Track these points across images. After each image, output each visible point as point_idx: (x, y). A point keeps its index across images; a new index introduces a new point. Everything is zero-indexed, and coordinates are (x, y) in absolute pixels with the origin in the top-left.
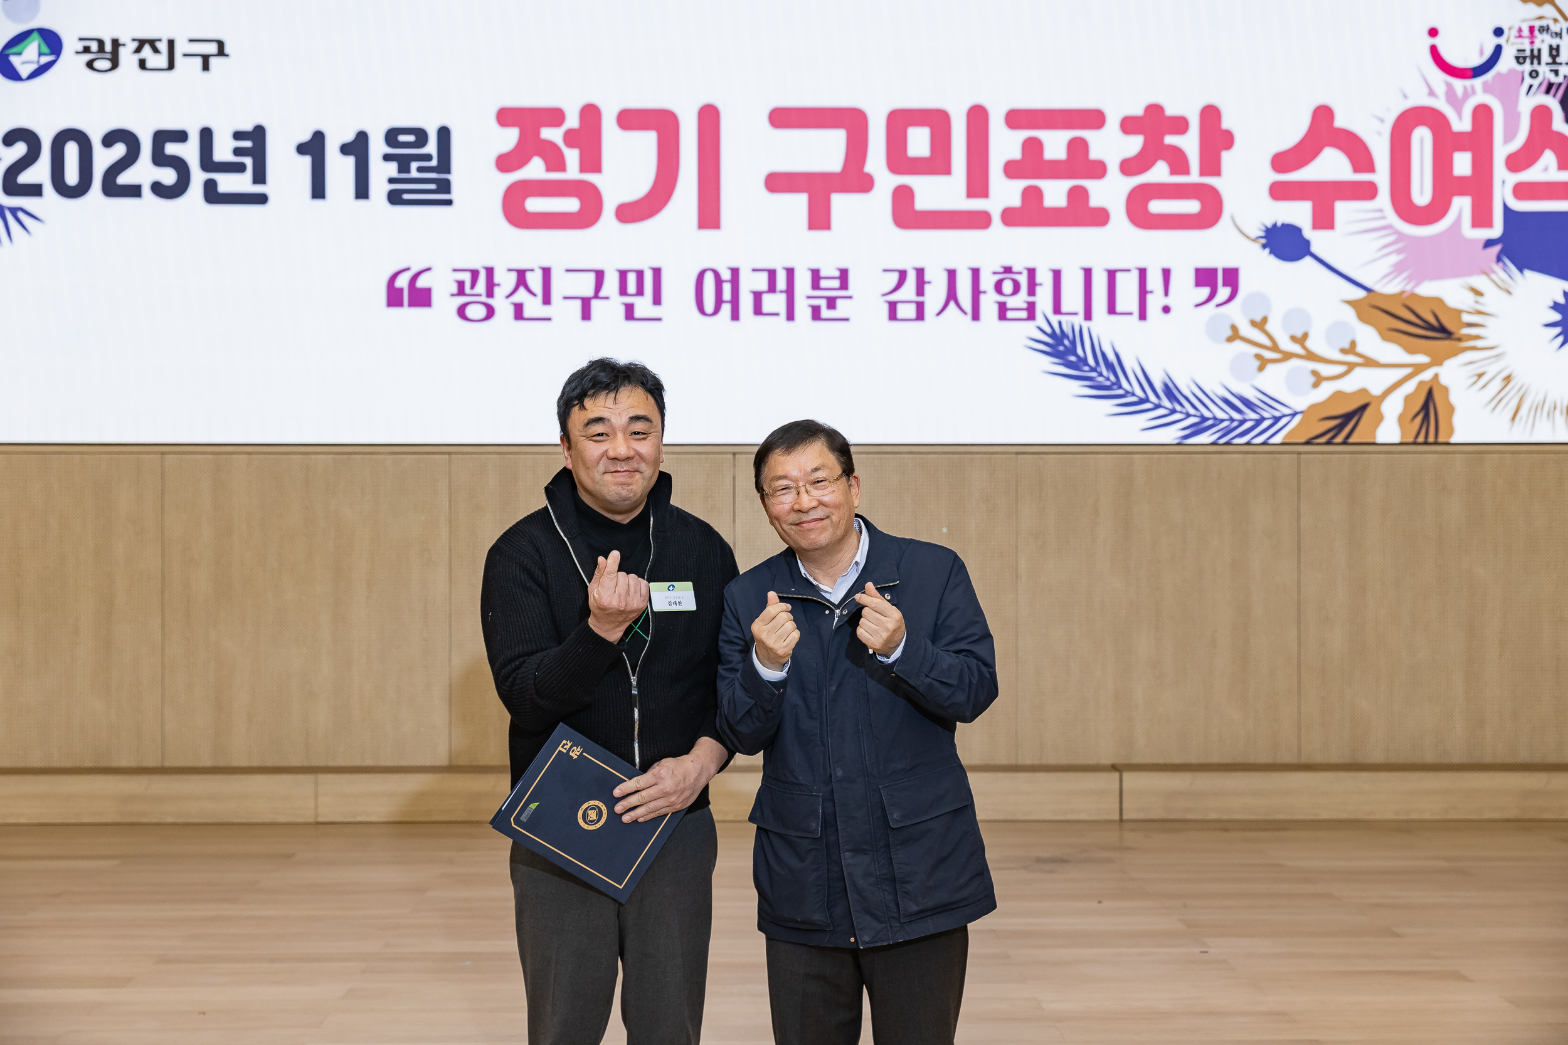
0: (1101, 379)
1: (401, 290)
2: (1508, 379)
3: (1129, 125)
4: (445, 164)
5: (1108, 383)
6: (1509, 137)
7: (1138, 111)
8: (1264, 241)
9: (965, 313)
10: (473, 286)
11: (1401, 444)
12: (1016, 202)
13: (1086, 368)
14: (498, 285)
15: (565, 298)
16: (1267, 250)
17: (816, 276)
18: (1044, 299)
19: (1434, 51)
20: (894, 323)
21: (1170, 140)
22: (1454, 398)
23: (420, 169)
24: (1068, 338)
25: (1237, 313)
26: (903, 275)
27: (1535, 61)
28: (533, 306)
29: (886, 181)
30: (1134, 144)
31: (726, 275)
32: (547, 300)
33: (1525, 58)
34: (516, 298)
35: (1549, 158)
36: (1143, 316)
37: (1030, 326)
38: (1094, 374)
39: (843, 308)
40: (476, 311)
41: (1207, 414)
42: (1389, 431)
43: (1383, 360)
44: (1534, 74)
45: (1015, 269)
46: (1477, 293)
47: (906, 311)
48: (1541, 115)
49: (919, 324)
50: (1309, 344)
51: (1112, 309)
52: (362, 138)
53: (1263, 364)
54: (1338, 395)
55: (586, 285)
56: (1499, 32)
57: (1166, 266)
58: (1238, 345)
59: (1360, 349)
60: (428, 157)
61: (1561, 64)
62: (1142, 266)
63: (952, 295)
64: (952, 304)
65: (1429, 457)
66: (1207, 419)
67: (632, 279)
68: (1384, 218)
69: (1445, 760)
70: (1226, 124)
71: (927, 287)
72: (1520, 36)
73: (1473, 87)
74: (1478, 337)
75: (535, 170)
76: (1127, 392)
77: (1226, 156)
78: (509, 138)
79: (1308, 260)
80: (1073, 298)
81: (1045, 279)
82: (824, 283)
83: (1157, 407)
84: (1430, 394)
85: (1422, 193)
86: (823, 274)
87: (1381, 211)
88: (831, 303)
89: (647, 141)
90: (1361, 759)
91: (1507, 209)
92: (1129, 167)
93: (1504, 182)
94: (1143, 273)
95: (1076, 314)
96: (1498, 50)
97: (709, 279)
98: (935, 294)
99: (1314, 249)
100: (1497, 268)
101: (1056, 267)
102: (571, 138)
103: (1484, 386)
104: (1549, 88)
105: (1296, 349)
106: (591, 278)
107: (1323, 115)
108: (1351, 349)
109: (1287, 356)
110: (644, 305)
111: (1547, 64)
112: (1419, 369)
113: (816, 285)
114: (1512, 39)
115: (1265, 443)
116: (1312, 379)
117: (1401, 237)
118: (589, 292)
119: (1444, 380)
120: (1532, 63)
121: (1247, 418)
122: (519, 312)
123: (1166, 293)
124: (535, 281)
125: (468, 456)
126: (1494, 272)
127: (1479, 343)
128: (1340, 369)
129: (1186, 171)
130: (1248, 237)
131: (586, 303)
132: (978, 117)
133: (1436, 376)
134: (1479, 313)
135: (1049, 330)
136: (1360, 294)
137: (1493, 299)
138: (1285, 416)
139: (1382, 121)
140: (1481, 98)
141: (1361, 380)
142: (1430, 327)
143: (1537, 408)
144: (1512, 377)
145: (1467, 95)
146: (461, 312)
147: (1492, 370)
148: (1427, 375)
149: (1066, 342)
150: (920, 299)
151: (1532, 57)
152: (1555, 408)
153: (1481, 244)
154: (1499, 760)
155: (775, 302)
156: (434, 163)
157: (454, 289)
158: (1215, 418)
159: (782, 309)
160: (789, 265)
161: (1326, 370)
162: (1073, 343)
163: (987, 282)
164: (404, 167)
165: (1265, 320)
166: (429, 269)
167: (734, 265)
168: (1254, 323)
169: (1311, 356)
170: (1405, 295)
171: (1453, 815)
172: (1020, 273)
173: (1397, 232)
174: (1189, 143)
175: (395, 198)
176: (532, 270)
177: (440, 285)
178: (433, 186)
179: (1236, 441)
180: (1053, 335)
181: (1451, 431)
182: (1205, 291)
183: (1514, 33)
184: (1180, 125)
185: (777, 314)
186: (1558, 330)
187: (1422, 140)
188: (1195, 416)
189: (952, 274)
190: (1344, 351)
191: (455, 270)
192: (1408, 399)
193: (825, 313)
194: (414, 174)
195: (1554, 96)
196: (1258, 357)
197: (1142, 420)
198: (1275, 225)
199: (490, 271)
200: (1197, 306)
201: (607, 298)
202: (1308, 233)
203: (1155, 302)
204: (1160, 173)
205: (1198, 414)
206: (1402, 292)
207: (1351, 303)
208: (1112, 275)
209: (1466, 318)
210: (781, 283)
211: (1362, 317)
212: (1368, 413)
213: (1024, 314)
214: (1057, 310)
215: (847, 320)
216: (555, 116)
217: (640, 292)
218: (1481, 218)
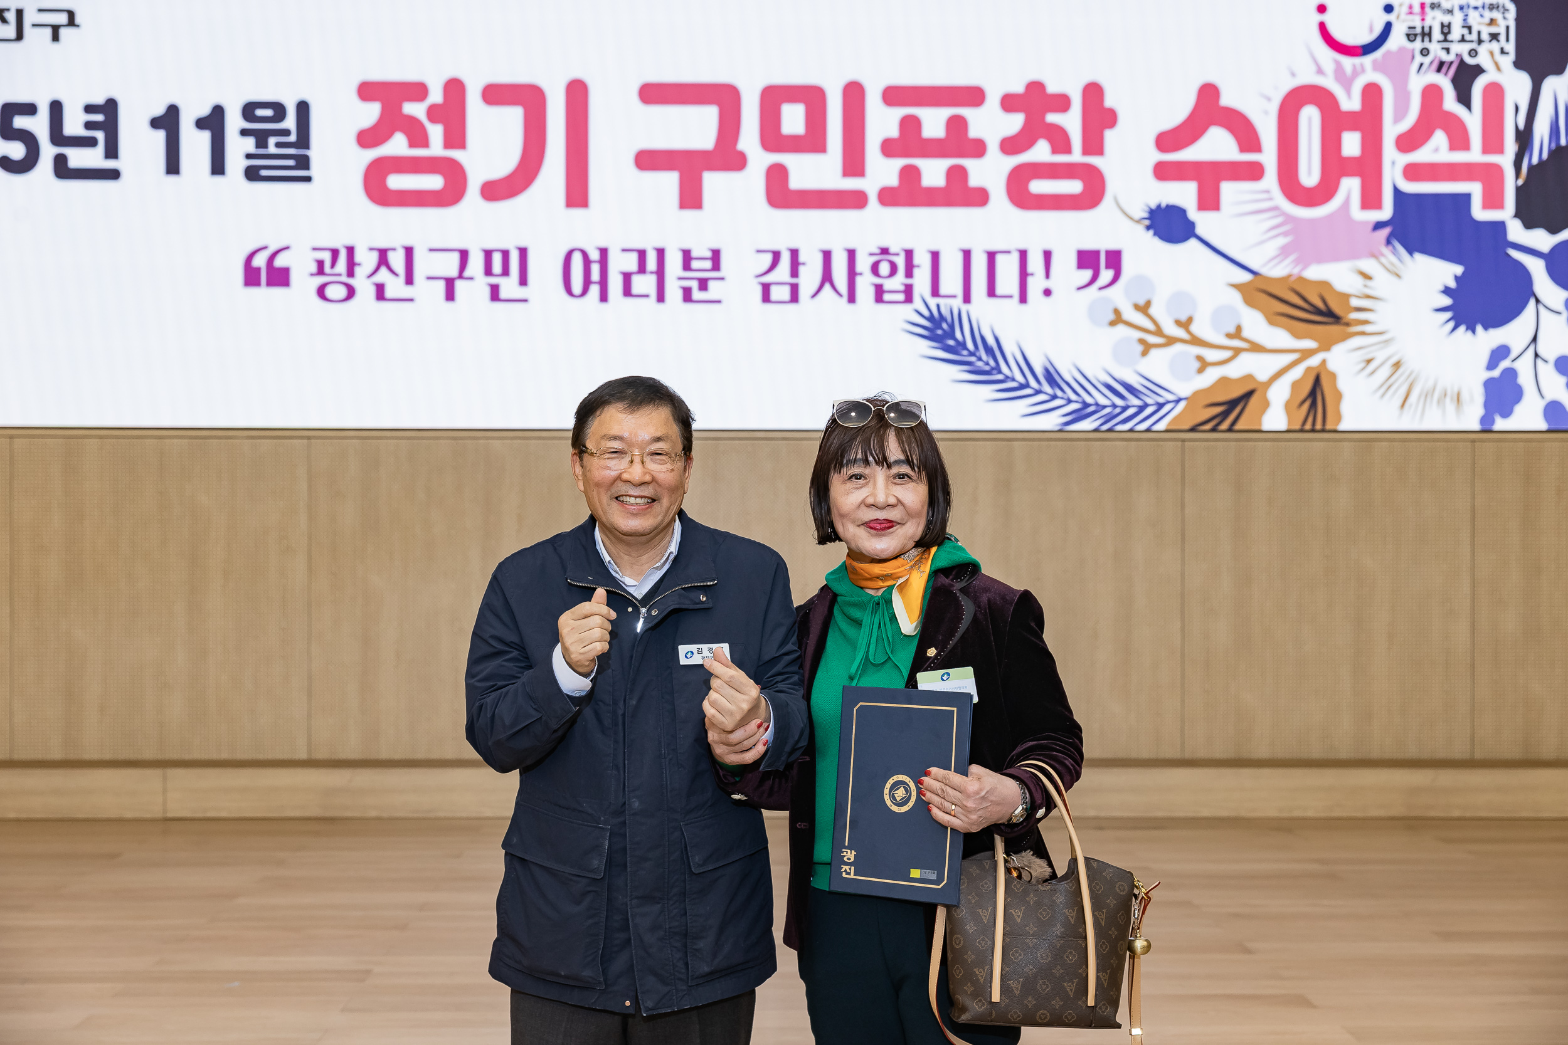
0: (980, 364)
1: (259, 269)
2: (1397, 365)
3: (1009, 103)
4: (304, 140)
5: (987, 368)
6: (1398, 117)
7: (1019, 88)
8: (1147, 222)
9: (840, 295)
10: (333, 265)
11: (1288, 431)
12: (893, 181)
13: (965, 352)
14: (359, 264)
15: (429, 278)
16: (1151, 232)
17: (687, 257)
18: (921, 281)
19: (1322, 27)
20: (768, 306)
21: (1052, 118)
22: (1342, 384)
23: (278, 145)
24: (946, 321)
25: (1120, 296)
26: (776, 256)
27: (1427, 39)
28: (395, 286)
29: (759, 160)
30: (1015, 122)
31: (595, 255)
32: (409, 280)
33: (1415, 35)
34: (378, 278)
35: (1439, 138)
36: (1023, 299)
37: (908, 308)
38: (973, 359)
39: (715, 289)
40: (336, 292)
41: (1089, 400)
42: (1275, 419)
43: (1269, 345)
44: (1425, 52)
45: (892, 250)
46: (1367, 277)
47: (780, 293)
48: (1432, 94)
49: (793, 306)
50: (1194, 328)
51: (991, 292)
52: (218, 112)
53: (1147, 348)
54: (1224, 381)
55: (449, 265)
56: (1389, 9)
57: (1048, 247)
58: (1121, 329)
59: (1246, 333)
60: (286, 133)
61: (1452, 41)
62: (1022, 247)
63: (827, 277)
64: (827, 286)
65: (1317, 445)
66: (1089, 405)
67: (497, 259)
68: (1271, 199)
69: (1332, 755)
70: (1109, 102)
71: (802, 270)
72: (1411, 13)
73: (1362, 65)
74: (1366, 322)
75: (398, 145)
76: (1007, 377)
77: (1109, 135)
78: (370, 113)
79: (1193, 242)
80: (951, 281)
81: (922, 261)
82: (695, 264)
83: (1038, 392)
84: (1317, 381)
85: (1310, 174)
86: (694, 254)
87: (1267, 192)
88: (703, 285)
89: (513, 116)
90: (1245, 754)
91: (1397, 192)
92: (1010, 146)
93: (1393, 163)
94: (1023, 254)
95: (954, 296)
96: (1388, 27)
97: (577, 261)
98: (810, 276)
99: (1200, 230)
100: (1386, 251)
101: (934, 248)
102: (434, 113)
103: (1373, 373)
104: (1441, 66)
105: (1180, 333)
106: (455, 258)
107: (1208, 93)
108: (1237, 333)
109: (1171, 341)
110: (509, 286)
111: (1439, 42)
112: (1307, 354)
113: (687, 266)
114: (1403, 16)
115: (1148, 430)
116: (1197, 365)
117: (1289, 219)
118: (453, 272)
119: (1332, 366)
120: (1423, 41)
121: (1130, 404)
122: (380, 292)
123: (1047, 276)
124: (397, 260)
125: (328, 441)
126: (1383, 255)
127: (1368, 328)
128: (1226, 354)
129: (1068, 150)
130: (1131, 218)
131: (450, 284)
132: (854, 93)
133: (1324, 362)
134: (1368, 297)
135: (926, 313)
136: (1246, 277)
137: (1382, 283)
138: (1168, 402)
139: (1269, 99)
140: (1371, 76)
141: (1248, 366)
142: (1318, 312)
143: (1427, 395)
144: (1401, 362)
145: (1356, 73)
146: (321, 292)
147: (1380, 356)
148: (1314, 361)
149: (945, 326)
150: (794, 281)
151: (1423, 34)
152: (1445, 395)
153: (1371, 226)
154: (1388, 755)
155: (644, 284)
156: (293, 138)
157: (314, 268)
158: (1097, 404)
159: (652, 291)
160: (660, 245)
161: (1211, 355)
162: (952, 326)
163: (863, 264)
164: (261, 143)
165: (1148, 304)
166: (287, 248)
167: (603, 245)
168: (1137, 307)
169: (1196, 341)
170: (1292, 279)
171: (1338, 813)
172: (897, 254)
173: (1284, 214)
174: (1071, 122)
175: (252, 174)
176: (394, 249)
177: (300, 264)
178: (291, 163)
179: (1119, 428)
180: (931, 318)
181: (1339, 418)
182: (1087, 274)
183: (1405, 9)
184: (1062, 103)
185: (647, 296)
186: (1448, 315)
187: (1310, 120)
188: (1077, 402)
189: (827, 255)
190: (1229, 336)
191: (315, 249)
192: (1295, 385)
193: (697, 294)
194: (272, 149)
195: (1446, 74)
196: (1142, 341)
197: (1023, 406)
198: (1159, 206)
199: (351, 250)
200: (1079, 289)
201: (471, 279)
202: (1193, 214)
203: (1036, 284)
204: (1041, 152)
205: (1080, 400)
206: (1289, 276)
207: (1236, 286)
208: (991, 256)
209: (1354, 302)
210: (652, 263)
211: (1249, 301)
212: (1254, 400)
213: (901, 297)
214: (935, 292)
215: (719, 302)
216: (418, 91)
217: (506, 272)
218: (1370, 200)
